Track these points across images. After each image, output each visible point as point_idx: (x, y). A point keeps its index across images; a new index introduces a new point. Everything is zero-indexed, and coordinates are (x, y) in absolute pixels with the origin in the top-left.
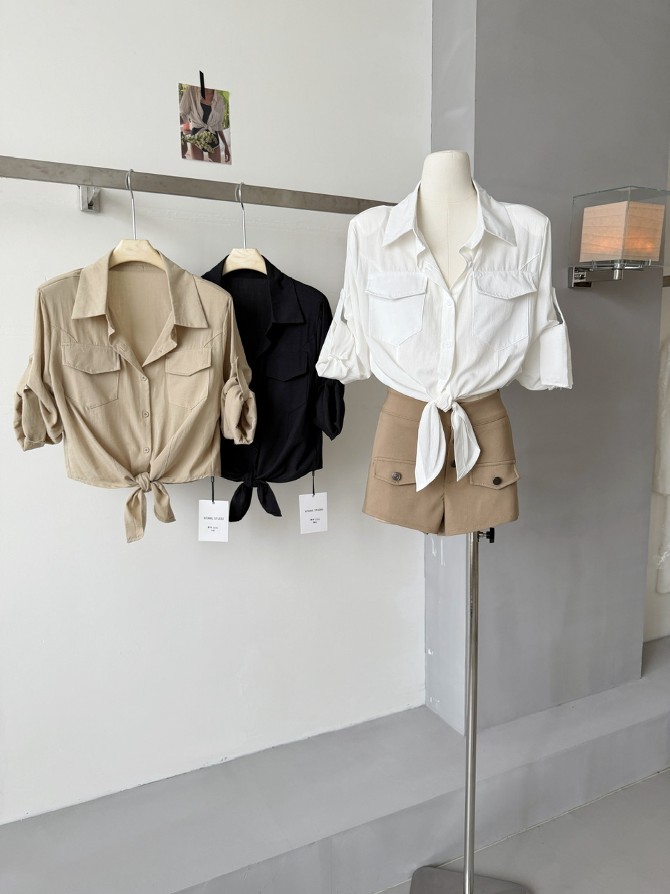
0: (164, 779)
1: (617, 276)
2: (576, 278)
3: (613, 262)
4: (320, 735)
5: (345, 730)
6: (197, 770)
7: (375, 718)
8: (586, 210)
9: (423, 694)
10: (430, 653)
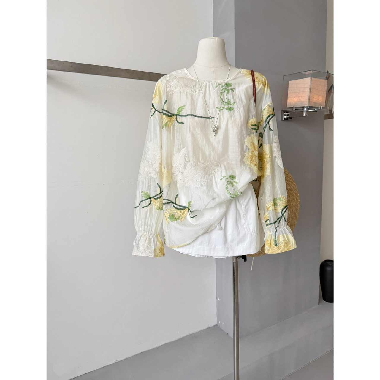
0: (85, 374)
1: (305, 115)
2: (285, 116)
3: (303, 107)
4: (165, 344)
5: (177, 340)
6: (102, 368)
7: (192, 333)
8: (290, 82)
9: (216, 319)
10: (219, 299)
